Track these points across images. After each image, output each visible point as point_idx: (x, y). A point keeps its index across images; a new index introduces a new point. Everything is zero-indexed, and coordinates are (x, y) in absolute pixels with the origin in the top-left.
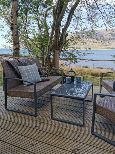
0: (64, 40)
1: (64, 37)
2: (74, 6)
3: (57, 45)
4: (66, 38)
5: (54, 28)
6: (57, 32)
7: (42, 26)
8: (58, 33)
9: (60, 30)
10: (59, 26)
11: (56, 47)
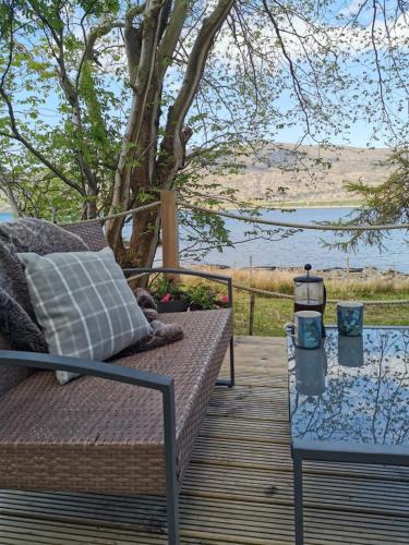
0: (177, 154)
1: (177, 140)
2: (214, 14)
3: (150, 173)
4: (184, 143)
5: (143, 93)
6: (150, 120)
7: (78, 92)
8: (153, 122)
9: (160, 113)
10: (157, 94)
11: (148, 183)
